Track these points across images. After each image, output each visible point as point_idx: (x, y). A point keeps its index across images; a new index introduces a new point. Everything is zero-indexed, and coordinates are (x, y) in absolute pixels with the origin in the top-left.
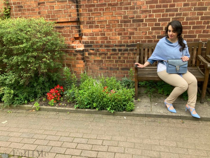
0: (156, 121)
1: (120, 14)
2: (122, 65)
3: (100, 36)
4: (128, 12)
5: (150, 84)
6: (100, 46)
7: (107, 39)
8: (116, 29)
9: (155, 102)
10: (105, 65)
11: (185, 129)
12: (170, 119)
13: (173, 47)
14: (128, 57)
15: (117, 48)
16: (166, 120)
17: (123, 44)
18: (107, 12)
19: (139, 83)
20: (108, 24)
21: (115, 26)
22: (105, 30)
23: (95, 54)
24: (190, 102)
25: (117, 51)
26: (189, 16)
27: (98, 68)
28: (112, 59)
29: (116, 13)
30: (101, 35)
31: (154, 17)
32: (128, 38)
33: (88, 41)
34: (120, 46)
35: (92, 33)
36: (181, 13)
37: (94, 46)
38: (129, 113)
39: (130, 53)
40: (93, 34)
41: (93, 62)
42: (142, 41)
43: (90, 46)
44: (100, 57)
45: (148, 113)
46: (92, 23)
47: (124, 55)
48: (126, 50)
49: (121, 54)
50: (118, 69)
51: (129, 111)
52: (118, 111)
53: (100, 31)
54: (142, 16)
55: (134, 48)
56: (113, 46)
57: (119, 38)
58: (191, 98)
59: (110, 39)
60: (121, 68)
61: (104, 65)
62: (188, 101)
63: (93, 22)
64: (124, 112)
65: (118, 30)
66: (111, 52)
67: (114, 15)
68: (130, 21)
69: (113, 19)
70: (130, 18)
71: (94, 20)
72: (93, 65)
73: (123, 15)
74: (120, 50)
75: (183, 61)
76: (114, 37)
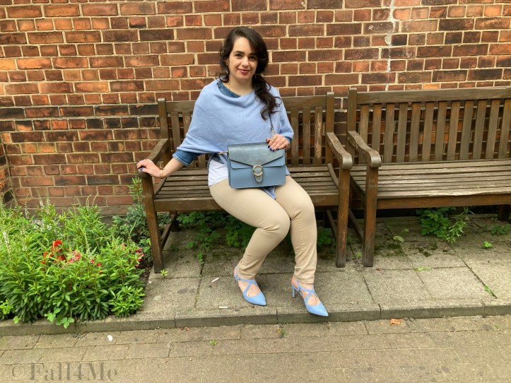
0: (206, 337)
1: (100, 13)
2: (124, 167)
3: (45, 81)
4: (123, 8)
5: (207, 219)
6: (48, 111)
7: (68, 91)
8: (94, 58)
9: (213, 274)
10: (71, 170)
11: (283, 359)
12: (247, 326)
13: (241, 109)
14: (139, 143)
15: (102, 117)
16: (233, 332)
17: (121, 104)
18: (57, 7)
19: (178, 219)
20: (65, 43)
21: (88, 49)
22: (59, 61)
23: (36, 138)
24: (300, 271)
25: (105, 126)
26: (298, 24)
27: (51, 179)
28: (91, 152)
29: (86, 9)
30: (49, 79)
31: (203, 24)
32: (132, 86)
33: (9, 99)
34: (113, 110)
35: (18, 73)
36: (276, 14)
37: (29, 112)
38: (124, 320)
39: (144, 131)
40: (23, 74)
41: (33, 162)
42: (175, 94)
43: (18, 113)
44: (53, 145)
45: (182, 316)
46: (12, 39)
47: (126, 137)
48: (132, 123)
49: (118, 135)
50: (113, 180)
51: (124, 314)
52: (89, 319)
53: (44, 66)
54: (168, 21)
55: (154, 116)
56: (89, 111)
57: (106, 88)
58: (301, 258)
59: (78, 90)
60: (122, 177)
61: (68, 170)
62: (296, 267)
63: (18, 38)
64: (109, 320)
65: (100, 62)
66: (86, 129)
67: (82, 16)
68: (134, 34)
69: (81, 27)
70: (132, 26)
71: (18, 32)
72: (33, 171)
73: (109, 17)
74: (112, 124)
75: (271, 150)
76: (90, 85)
